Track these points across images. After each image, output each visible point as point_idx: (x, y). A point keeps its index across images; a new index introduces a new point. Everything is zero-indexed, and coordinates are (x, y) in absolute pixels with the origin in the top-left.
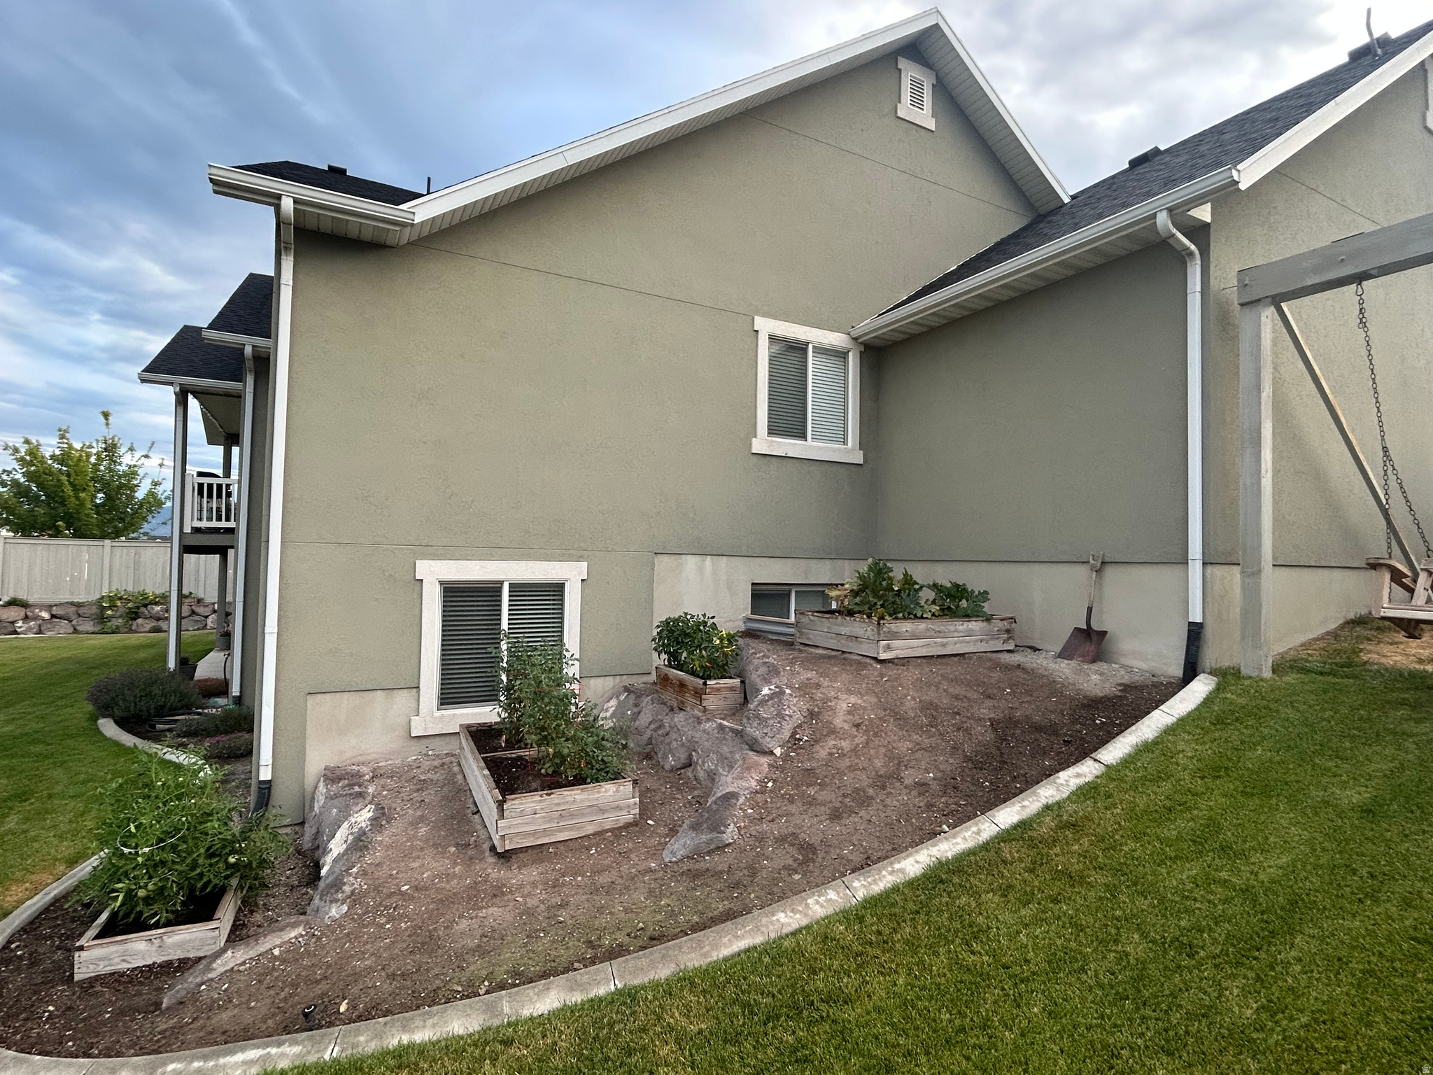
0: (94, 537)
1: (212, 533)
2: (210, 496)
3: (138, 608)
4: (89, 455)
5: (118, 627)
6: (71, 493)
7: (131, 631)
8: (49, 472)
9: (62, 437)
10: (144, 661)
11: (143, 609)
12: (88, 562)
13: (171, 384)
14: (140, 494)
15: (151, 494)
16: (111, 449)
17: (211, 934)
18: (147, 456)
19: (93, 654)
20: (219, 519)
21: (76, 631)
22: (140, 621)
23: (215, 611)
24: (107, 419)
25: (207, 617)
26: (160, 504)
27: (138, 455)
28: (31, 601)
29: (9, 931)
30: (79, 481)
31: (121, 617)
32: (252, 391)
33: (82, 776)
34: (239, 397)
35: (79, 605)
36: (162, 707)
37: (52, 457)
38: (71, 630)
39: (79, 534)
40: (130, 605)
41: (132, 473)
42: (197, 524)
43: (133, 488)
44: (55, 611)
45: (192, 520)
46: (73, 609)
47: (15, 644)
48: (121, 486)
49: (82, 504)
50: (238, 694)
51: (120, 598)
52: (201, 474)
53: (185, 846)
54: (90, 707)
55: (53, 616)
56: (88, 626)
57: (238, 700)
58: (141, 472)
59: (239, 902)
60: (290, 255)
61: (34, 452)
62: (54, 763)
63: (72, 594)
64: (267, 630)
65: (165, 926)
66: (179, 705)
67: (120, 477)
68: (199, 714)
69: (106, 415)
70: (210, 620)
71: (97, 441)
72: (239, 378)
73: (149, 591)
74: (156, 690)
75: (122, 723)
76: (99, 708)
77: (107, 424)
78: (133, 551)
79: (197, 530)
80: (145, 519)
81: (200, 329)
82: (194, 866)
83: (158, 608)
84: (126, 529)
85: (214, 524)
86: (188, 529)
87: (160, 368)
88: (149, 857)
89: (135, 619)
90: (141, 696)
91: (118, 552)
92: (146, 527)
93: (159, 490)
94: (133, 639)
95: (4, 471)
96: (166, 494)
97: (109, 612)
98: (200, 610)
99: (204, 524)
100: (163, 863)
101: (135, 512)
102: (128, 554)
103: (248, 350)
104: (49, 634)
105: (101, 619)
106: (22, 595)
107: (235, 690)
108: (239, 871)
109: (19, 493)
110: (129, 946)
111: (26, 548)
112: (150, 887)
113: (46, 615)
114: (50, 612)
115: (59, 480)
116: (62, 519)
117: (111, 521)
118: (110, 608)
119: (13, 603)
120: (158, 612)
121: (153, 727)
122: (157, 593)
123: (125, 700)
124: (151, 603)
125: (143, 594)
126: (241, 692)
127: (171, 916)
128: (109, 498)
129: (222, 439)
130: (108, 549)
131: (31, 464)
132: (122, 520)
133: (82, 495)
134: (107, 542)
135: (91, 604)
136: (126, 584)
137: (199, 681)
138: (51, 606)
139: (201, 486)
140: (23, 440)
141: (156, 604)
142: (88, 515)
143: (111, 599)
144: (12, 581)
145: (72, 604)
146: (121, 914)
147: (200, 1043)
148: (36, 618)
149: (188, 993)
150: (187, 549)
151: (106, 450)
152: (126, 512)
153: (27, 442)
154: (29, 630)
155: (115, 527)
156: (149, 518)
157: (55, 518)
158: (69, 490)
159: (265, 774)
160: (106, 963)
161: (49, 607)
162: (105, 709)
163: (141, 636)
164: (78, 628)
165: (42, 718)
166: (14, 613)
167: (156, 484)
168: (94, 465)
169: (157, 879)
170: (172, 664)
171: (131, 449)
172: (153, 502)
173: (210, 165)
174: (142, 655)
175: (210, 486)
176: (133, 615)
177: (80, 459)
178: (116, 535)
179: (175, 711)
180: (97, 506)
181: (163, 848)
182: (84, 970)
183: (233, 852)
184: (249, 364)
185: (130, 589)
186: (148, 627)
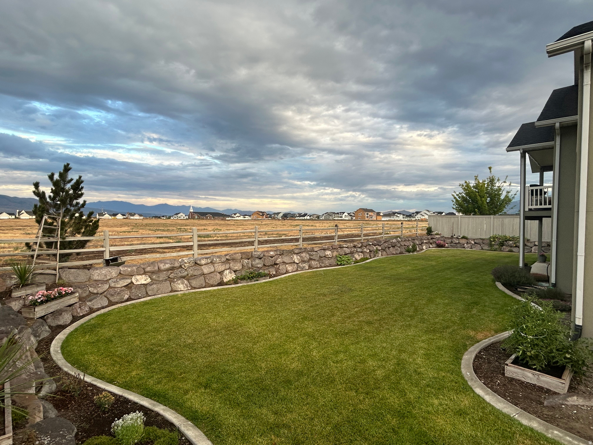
0: (487, 214)
1: (538, 210)
2: (537, 194)
3: (503, 242)
4: (484, 184)
5: (496, 248)
6: (479, 199)
7: (501, 251)
8: (472, 192)
9: (476, 179)
10: (508, 263)
11: (505, 242)
12: (486, 224)
13: (519, 150)
14: (502, 197)
15: (507, 196)
16: (492, 181)
17: (560, 384)
18: (505, 182)
19: (489, 258)
20: (541, 204)
21: (482, 249)
22: (504, 247)
23: (535, 245)
24: (490, 170)
25: (531, 247)
26: (510, 200)
27: (501, 182)
28: (469, 237)
29: (480, 348)
30: (482, 194)
31: (497, 245)
32: (559, 144)
33: (494, 302)
34: (552, 148)
35: (483, 239)
36: (519, 282)
37: (473, 187)
38: (481, 248)
39: (482, 213)
40: (500, 240)
41: (499, 189)
42: (530, 207)
43: (500, 195)
44: (476, 241)
45: (529, 205)
46: (481, 241)
47: (465, 251)
48: (496, 194)
49: (483, 203)
50: (554, 282)
51: (497, 238)
52: (531, 186)
53: (547, 342)
54: (492, 277)
55: (475, 243)
56: (486, 247)
57: (554, 285)
58: (502, 189)
59: (571, 377)
60: (589, 69)
61: (468, 186)
62: (484, 295)
63: (481, 235)
64: (579, 254)
65: (539, 371)
66: (526, 282)
67: (495, 191)
68: (536, 288)
69: (490, 168)
70: (533, 249)
71: (487, 178)
72: (553, 139)
73: (507, 235)
74: (517, 275)
75: (504, 285)
76: (495, 278)
77: (490, 172)
78: (501, 219)
79: (530, 210)
80: (504, 207)
81: (534, 123)
82: (551, 352)
83: (511, 242)
84: (498, 211)
85: (539, 207)
86: (527, 209)
87: (514, 145)
88: (532, 341)
89: (502, 246)
90: (511, 276)
91: (496, 219)
92: (505, 210)
93: (510, 194)
94: (503, 254)
95: (460, 193)
96: (512, 196)
97: (493, 243)
98: (529, 244)
99: (534, 207)
100: (537, 345)
101: (501, 204)
102: (499, 220)
103: (557, 125)
104: (474, 249)
105: (491, 245)
106: (466, 235)
107: (553, 280)
108: (572, 362)
109: (464, 200)
110: (525, 372)
111: (467, 219)
112: (532, 352)
113: (473, 242)
114: (474, 241)
115: (475, 195)
116: (476, 208)
117: (492, 208)
118: (493, 241)
119: (464, 238)
120: (511, 244)
121: (517, 289)
122: (511, 236)
123: (505, 276)
124: (508, 240)
125: (505, 236)
126: (556, 282)
127: (541, 369)
128: (491, 200)
129: (539, 170)
130: (492, 219)
131: (467, 190)
132: (496, 208)
133: (483, 199)
134: (492, 216)
135: (487, 239)
136: (499, 233)
137: (534, 274)
138: (474, 239)
139: (532, 191)
140: (464, 182)
141: (510, 240)
142: (485, 206)
143: (494, 238)
144: (463, 231)
145: (481, 239)
146: (520, 358)
147: (566, 429)
148: (470, 243)
149: (556, 405)
150: (527, 218)
151: (490, 181)
152: (497, 205)
153: (466, 182)
154: (468, 247)
155: (494, 211)
156: (506, 207)
157: (474, 208)
158: (479, 198)
159: (579, 322)
160: (517, 375)
161: (474, 240)
162: (498, 278)
163: (504, 253)
164: (483, 248)
165: (478, 278)
166: (463, 241)
167: (508, 192)
168: (487, 187)
169: (535, 351)
170: (521, 265)
171: (498, 180)
172: (508, 200)
173: (547, 46)
174: (507, 260)
175: (537, 190)
176: (502, 244)
177: (482, 186)
178: (495, 213)
179: (524, 284)
180: (487, 203)
181: (537, 339)
182: (508, 373)
183: (568, 352)
184: (558, 132)
185: (500, 234)
186: (507, 250)
